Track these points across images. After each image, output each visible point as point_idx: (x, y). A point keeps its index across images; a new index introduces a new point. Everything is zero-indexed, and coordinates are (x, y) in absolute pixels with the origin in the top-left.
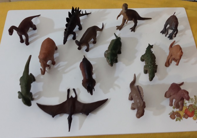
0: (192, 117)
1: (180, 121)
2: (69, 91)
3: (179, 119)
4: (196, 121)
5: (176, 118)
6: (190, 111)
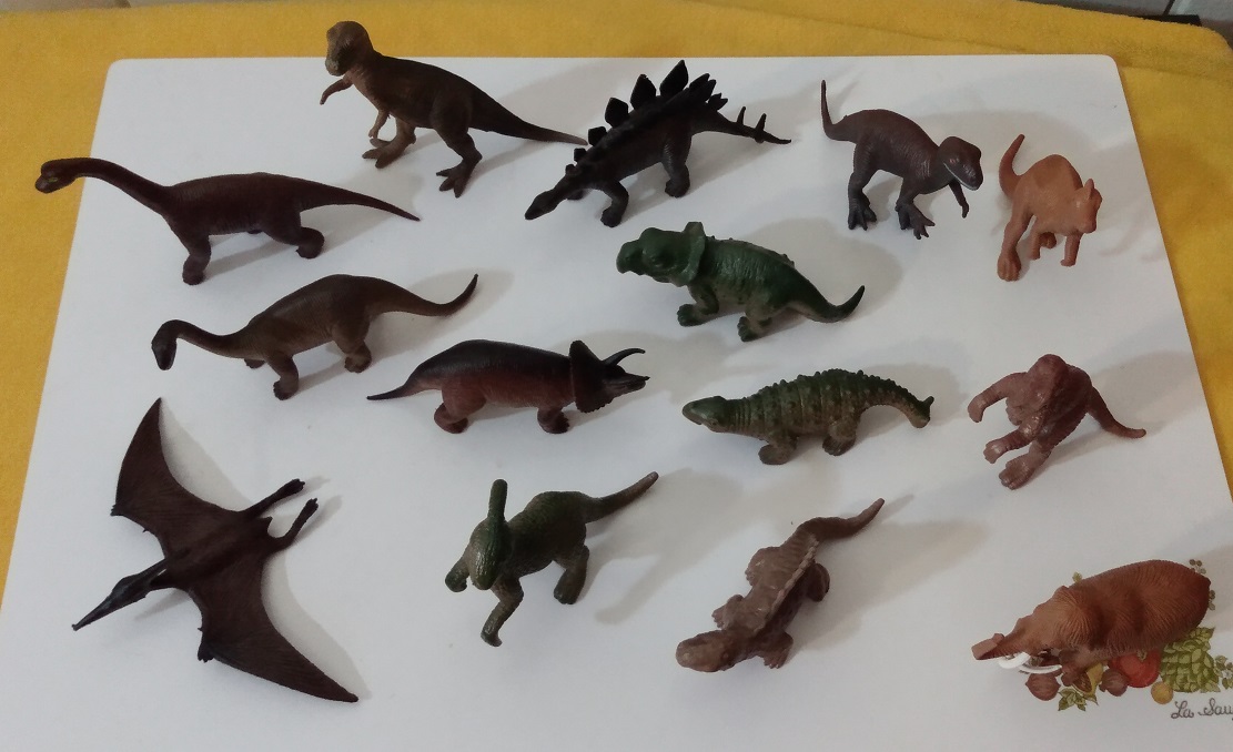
0: (1148, 689)
1: (1082, 707)
2: (293, 488)
3: (1079, 699)
4: (1171, 707)
5: (1060, 690)
6: (1139, 655)
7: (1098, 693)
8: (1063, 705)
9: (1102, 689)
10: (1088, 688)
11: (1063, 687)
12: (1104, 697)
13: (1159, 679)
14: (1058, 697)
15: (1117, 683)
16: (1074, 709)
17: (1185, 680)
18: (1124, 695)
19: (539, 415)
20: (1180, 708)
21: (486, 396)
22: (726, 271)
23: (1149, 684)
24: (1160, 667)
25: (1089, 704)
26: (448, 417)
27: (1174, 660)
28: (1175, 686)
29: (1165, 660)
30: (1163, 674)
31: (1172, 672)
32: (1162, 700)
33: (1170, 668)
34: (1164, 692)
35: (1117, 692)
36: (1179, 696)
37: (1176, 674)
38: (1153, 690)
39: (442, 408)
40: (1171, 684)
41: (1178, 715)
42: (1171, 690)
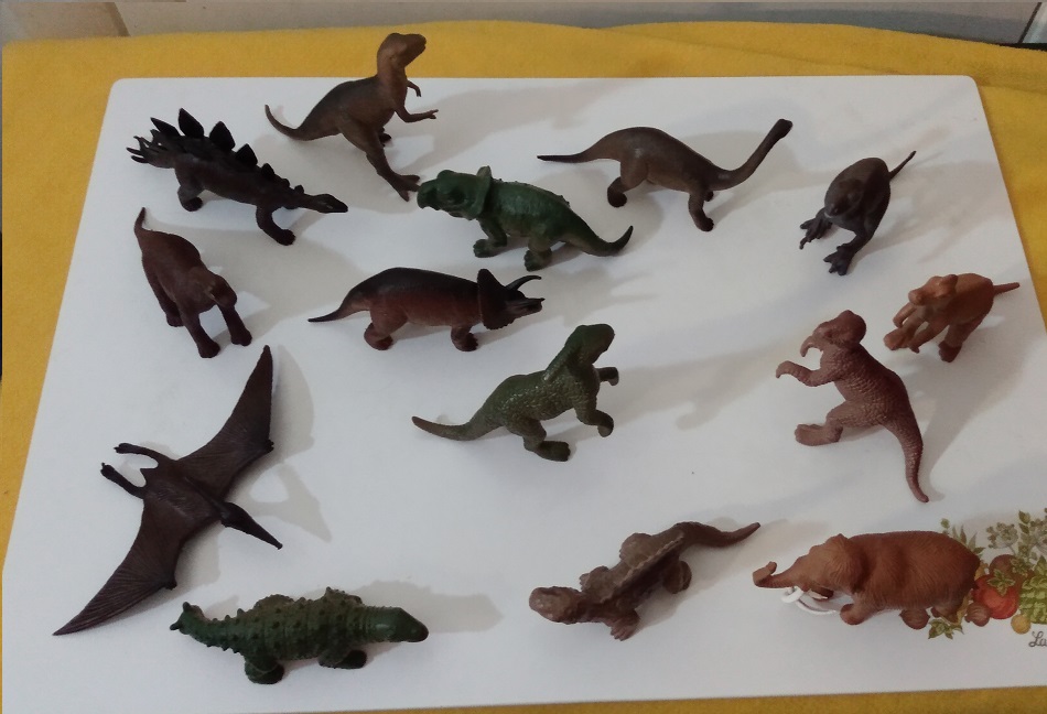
0: (1008, 620)
1: (949, 635)
3: (947, 629)
4: (1029, 637)
5: (930, 620)
6: (1000, 589)
7: (964, 623)
8: (933, 634)
9: (968, 620)
10: (955, 620)
11: (932, 618)
12: (969, 627)
13: (1018, 612)
14: (929, 627)
15: (981, 615)
16: (943, 636)
17: (1041, 613)
18: (987, 625)
19: (452, 333)
20: (1037, 638)
21: (407, 314)
22: (510, 208)
23: (1009, 616)
24: (1019, 601)
25: (956, 633)
26: (376, 334)
27: (1031, 595)
28: (1033, 619)
29: (1023, 595)
30: (1021, 607)
31: (1029, 606)
32: (1021, 631)
33: (1028, 602)
34: (1022, 622)
35: (981, 623)
36: (1036, 628)
37: (1033, 608)
38: (1013, 622)
39: (371, 326)
40: (1029, 616)
41: (1035, 643)
42: (1029, 621)
